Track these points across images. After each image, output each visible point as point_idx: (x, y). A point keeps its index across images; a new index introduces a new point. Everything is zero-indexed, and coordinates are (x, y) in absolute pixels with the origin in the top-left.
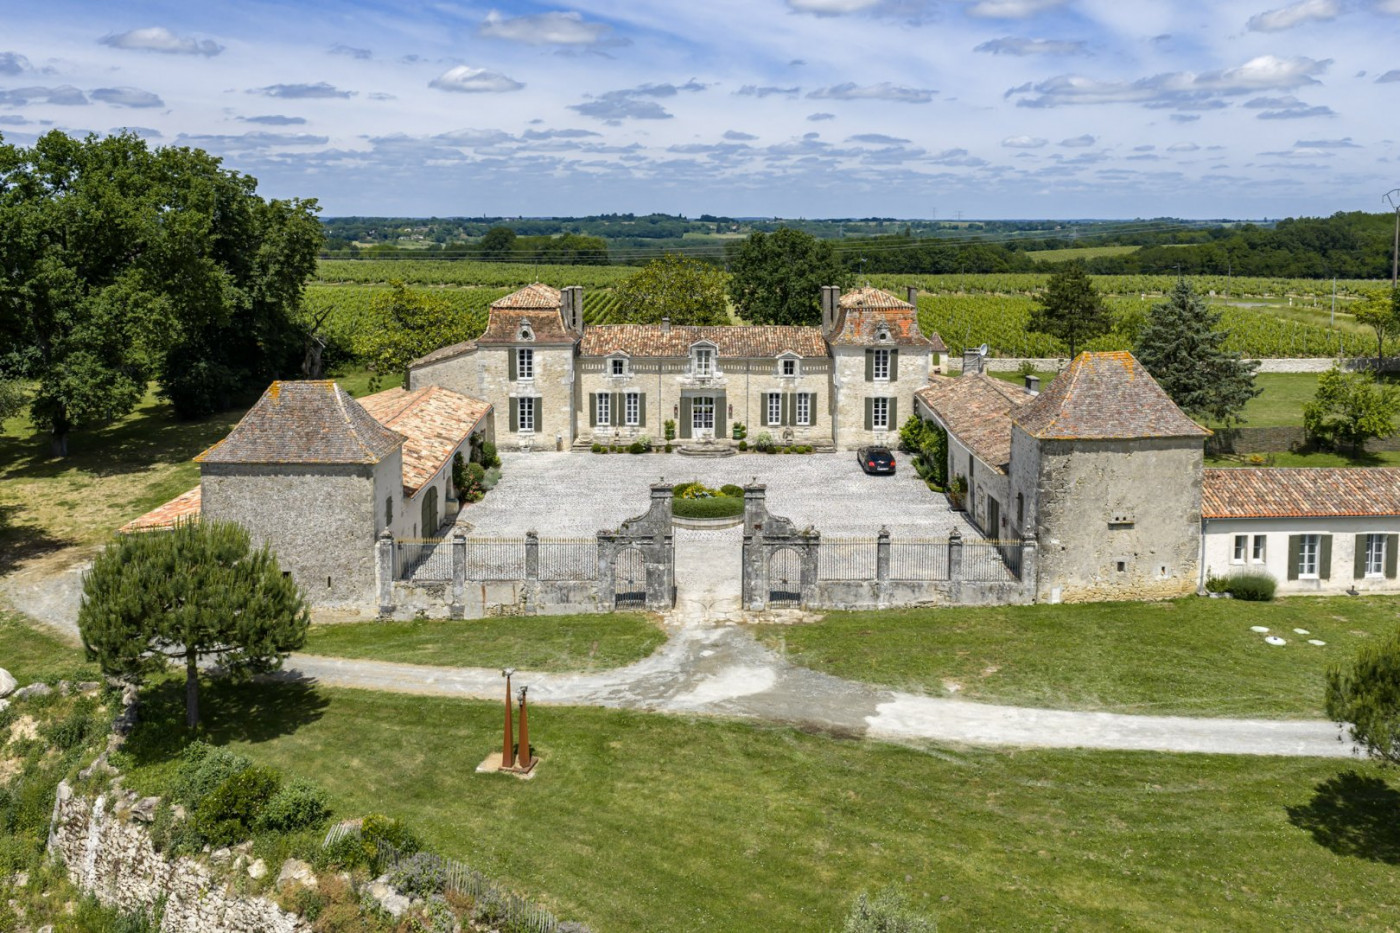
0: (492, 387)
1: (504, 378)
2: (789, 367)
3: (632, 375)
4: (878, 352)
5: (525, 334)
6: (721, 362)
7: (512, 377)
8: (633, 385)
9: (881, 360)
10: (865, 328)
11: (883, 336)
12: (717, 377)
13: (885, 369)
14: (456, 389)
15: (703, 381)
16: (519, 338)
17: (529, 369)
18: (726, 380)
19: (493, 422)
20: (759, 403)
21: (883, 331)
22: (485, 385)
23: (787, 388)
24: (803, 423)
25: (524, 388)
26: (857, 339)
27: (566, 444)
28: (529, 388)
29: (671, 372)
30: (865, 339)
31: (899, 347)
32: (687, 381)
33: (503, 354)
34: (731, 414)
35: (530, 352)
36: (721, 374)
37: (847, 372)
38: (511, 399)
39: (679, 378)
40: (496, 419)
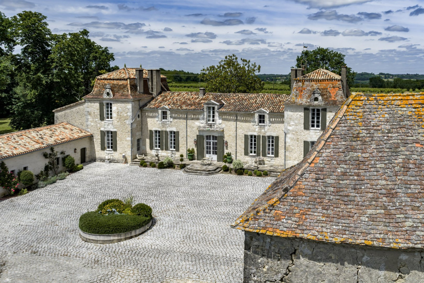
0: (92, 124)
1: (98, 119)
2: (262, 119)
3: (172, 120)
4: (313, 110)
5: (108, 94)
6: (221, 114)
7: (102, 119)
8: (172, 126)
9: (316, 116)
10: (306, 94)
11: (316, 99)
12: (219, 123)
13: (318, 122)
14: (75, 125)
15: (211, 126)
16: (105, 96)
17: (111, 114)
18: (223, 126)
19: (94, 144)
20: (243, 141)
21: (316, 95)
22: (89, 123)
23: (261, 132)
24: (270, 155)
25: (108, 126)
26: (299, 101)
27: (129, 159)
28: (110, 126)
29: (193, 119)
30: (304, 101)
31: (327, 107)
32: (202, 125)
33: (97, 105)
34: (227, 147)
35: (111, 104)
36: (221, 121)
37: (292, 123)
38: (101, 131)
39: (197, 123)
40: (95, 143)
